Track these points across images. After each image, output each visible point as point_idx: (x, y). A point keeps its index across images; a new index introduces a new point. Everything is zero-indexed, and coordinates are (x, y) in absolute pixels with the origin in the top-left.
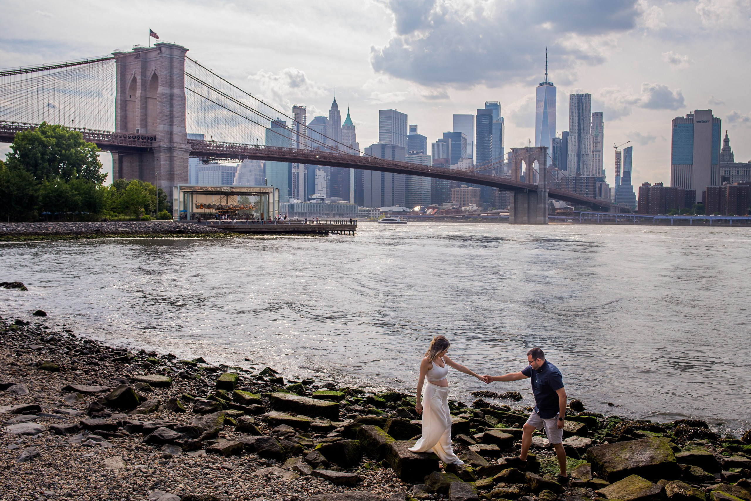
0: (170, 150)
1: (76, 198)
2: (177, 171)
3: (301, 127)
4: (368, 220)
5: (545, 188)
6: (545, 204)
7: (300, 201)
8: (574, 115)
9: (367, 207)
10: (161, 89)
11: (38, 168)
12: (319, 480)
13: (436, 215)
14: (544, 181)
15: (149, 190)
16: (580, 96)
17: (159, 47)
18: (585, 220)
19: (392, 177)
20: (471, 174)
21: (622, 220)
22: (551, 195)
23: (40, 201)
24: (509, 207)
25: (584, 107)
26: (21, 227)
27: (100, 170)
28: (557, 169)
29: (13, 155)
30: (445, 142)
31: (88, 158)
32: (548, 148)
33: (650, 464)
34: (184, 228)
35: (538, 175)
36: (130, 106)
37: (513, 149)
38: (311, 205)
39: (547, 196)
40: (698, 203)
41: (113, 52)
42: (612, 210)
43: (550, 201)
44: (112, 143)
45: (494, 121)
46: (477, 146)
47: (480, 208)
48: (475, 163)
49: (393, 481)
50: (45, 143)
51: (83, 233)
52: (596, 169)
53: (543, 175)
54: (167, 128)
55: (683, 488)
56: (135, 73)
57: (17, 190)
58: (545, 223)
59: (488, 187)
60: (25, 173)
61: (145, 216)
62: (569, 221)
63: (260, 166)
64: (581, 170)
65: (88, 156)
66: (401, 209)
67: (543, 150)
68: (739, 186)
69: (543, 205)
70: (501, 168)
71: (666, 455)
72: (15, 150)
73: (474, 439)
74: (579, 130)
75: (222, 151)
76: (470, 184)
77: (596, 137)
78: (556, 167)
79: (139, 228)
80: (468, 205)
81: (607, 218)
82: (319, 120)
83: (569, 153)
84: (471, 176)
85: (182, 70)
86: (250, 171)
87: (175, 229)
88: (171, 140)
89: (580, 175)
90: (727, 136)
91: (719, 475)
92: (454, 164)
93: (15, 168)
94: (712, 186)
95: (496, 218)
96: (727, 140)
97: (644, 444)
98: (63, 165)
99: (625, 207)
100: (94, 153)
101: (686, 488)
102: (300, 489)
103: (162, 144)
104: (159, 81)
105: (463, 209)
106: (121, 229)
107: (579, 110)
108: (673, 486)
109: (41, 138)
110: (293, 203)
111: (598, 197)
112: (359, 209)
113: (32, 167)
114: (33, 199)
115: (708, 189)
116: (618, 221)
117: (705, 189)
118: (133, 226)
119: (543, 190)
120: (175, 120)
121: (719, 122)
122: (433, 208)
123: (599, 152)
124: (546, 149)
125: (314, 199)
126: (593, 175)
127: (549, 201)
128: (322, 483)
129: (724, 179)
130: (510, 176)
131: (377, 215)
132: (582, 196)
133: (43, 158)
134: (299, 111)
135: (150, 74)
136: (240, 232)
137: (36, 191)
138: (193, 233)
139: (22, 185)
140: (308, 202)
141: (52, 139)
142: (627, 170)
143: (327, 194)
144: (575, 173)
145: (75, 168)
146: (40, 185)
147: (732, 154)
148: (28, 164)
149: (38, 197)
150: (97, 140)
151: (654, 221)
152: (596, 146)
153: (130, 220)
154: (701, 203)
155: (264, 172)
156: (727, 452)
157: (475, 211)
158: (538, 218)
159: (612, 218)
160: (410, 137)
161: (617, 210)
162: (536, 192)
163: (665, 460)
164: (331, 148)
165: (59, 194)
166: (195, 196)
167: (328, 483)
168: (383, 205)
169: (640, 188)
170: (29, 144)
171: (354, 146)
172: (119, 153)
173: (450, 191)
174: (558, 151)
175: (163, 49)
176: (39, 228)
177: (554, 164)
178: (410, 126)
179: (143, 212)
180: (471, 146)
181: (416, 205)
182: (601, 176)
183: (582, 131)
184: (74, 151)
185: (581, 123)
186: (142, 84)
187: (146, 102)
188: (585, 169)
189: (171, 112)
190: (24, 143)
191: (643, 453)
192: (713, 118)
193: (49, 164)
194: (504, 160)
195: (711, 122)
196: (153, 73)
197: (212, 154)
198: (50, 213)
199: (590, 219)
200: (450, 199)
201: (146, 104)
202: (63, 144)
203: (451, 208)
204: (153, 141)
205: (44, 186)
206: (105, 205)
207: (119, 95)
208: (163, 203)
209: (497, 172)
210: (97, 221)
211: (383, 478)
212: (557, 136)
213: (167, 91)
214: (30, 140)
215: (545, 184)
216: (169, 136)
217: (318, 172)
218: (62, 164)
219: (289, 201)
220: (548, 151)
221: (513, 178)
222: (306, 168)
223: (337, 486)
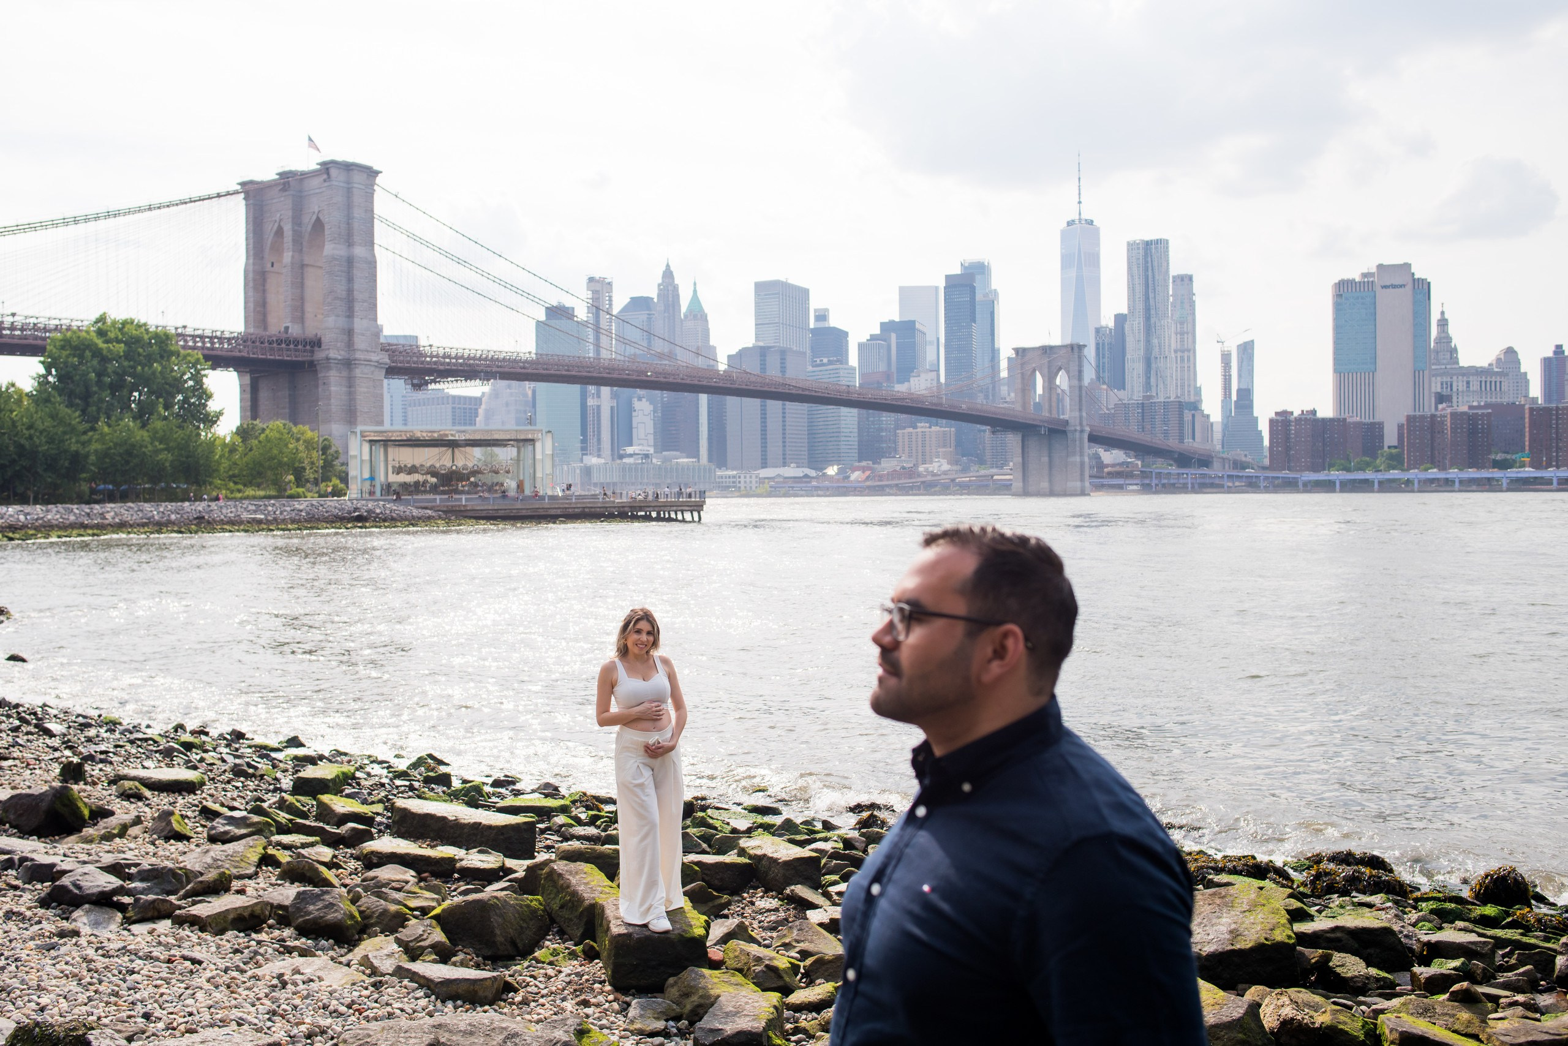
0: (348, 364)
1: (160, 457)
2: (363, 404)
3: (604, 318)
4: (737, 494)
5: (1081, 424)
6: (1082, 455)
7: (602, 461)
8: (1137, 281)
9: (733, 469)
10: (329, 249)
11: (91, 400)
12: (406, 988)
13: (868, 483)
14: (1080, 410)
15: (305, 441)
16: (1148, 244)
17: (327, 167)
18: (1164, 485)
19: (781, 411)
20: (935, 400)
21: (1237, 484)
22: (1094, 439)
23: (93, 464)
24: (1011, 464)
25: (1155, 264)
26: (54, 513)
27: (210, 403)
28: (1105, 387)
29: (45, 377)
30: (885, 340)
31: (186, 382)
32: (1085, 346)
33: (1230, 947)
34: (369, 511)
35: (1067, 400)
36: (272, 283)
37: (1017, 351)
38: (624, 469)
39: (1086, 440)
40: (1389, 447)
41: (240, 181)
42: (1216, 465)
43: (1093, 451)
44: (238, 354)
45: (979, 297)
46: (947, 346)
47: (955, 468)
48: (943, 380)
49: (593, 990)
50: (105, 352)
51: (173, 523)
52: (1183, 386)
53: (1077, 399)
54: (342, 322)
55: (1310, 1007)
56: (281, 220)
57: (47, 442)
58: (1083, 493)
59: (970, 425)
60: (64, 410)
61: (295, 490)
62: (1131, 488)
63: (525, 395)
64: (1154, 389)
65: (186, 377)
66: (800, 472)
67: (1076, 350)
68: (1471, 412)
69: (1078, 459)
70: (994, 388)
71: (1270, 926)
72: (48, 368)
73: (827, 895)
74: (1147, 309)
75: (448, 364)
76: (934, 420)
77: (1182, 323)
78: (1104, 383)
79: (281, 513)
80: (931, 462)
81: (1208, 481)
82: (639, 303)
83: (1128, 356)
84: (935, 404)
85: (370, 211)
86: (507, 405)
87: (349, 512)
88: (350, 345)
89: (1151, 397)
90: (1443, 313)
91: (1408, 975)
92: (902, 382)
93: (47, 400)
94: (1417, 413)
95: (987, 486)
96: (1443, 323)
97: (1218, 901)
98: (140, 395)
99: (1244, 459)
100: (198, 372)
101: (1316, 1008)
102: (343, 1009)
103: (333, 354)
104: (327, 232)
105: (921, 469)
106: (245, 516)
107: (1146, 270)
108: (1280, 1003)
109: (96, 344)
110: (589, 464)
111: (1188, 440)
112: (719, 473)
113: (80, 399)
114: (77, 461)
115: (1409, 418)
116: (1229, 487)
117: (1403, 420)
118: (270, 508)
119: (1078, 428)
120: (357, 307)
121: (1426, 287)
122: (864, 469)
123: (1187, 353)
124: (1081, 347)
125: (631, 455)
126: (1177, 397)
127: (1090, 449)
128: (408, 993)
129: (1441, 398)
130: (1013, 403)
131: (754, 485)
132: (1157, 439)
133: (99, 383)
134: (598, 287)
135: (308, 220)
136: (478, 518)
137: (83, 444)
138: (385, 520)
139: (56, 434)
140: (619, 461)
141: (117, 345)
142: (1244, 386)
143: (655, 446)
144: (1141, 394)
145: (161, 400)
146: (91, 434)
147: (1455, 350)
148: (71, 395)
149: (87, 456)
150: (208, 348)
151: (1300, 484)
152: (1182, 341)
153: (265, 497)
154: (1395, 447)
155: (534, 406)
156: (1430, 921)
157: (945, 473)
158: (1070, 484)
159: (1217, 481)
160: (814, 331)
161: (1227, 466)
162: (1064, 433)
163: (1266, 939)
164: (661, 356)
165: (130, 451)
166: (390, 450)
167: (422, 994)
168: (764, 465)
169: (1271, 421)
170: (74, 356)
171: (706, 351)
172: (251, 372)
173: (896, 435)
174: (1107, 353)
175: (334, 172)
176: (88, 514)
177: (1098, 378)
178: (816, 310)
179: (290, 482)
180: (935, 347)
181: (830, 463)
182: (1192, 399)
183: (1153, 312)
184: (159, 368)
185: (1151, 295)
186: (294, 240)
187: (302, 273)
188: (1161, 385)
189: (350, 291)
190: (65, 353)
191: (1214, 921)
192: (1414, 280)
193: (113, 394)
194: (999, 372)
195: (1410, 286)
196: (314, 217)
197: (430, 371)
198: (111, 487)
199: (1174, 484)
200: (896, 450)
201: (303, 278)
202: (139, 355)
203: (898, 468)
204: (316, 348)
205: (101, 434)
206: (217, 470)
207: (251, 261)
208: (332, 466)
209: (987, 397)
210: (201, 500)
211: (569, 983)
212: (1103, 323)
213: (341, 251)
214: (76, 348)
215: (1081, 417)
216: (345, 337)
217: (637, 404)
218: (136, 394)
219: (582, 460)
220: (1086, 351)
221: (1018, 407)
222: (614, 396)
223: (443, 1002)
